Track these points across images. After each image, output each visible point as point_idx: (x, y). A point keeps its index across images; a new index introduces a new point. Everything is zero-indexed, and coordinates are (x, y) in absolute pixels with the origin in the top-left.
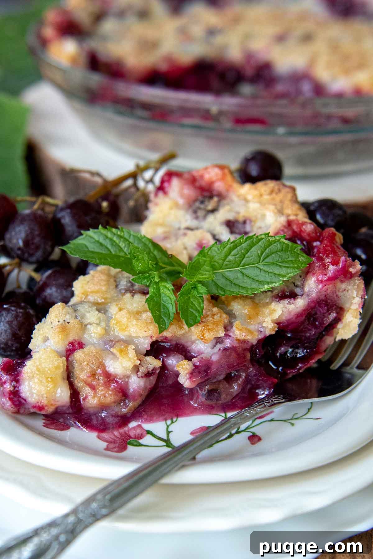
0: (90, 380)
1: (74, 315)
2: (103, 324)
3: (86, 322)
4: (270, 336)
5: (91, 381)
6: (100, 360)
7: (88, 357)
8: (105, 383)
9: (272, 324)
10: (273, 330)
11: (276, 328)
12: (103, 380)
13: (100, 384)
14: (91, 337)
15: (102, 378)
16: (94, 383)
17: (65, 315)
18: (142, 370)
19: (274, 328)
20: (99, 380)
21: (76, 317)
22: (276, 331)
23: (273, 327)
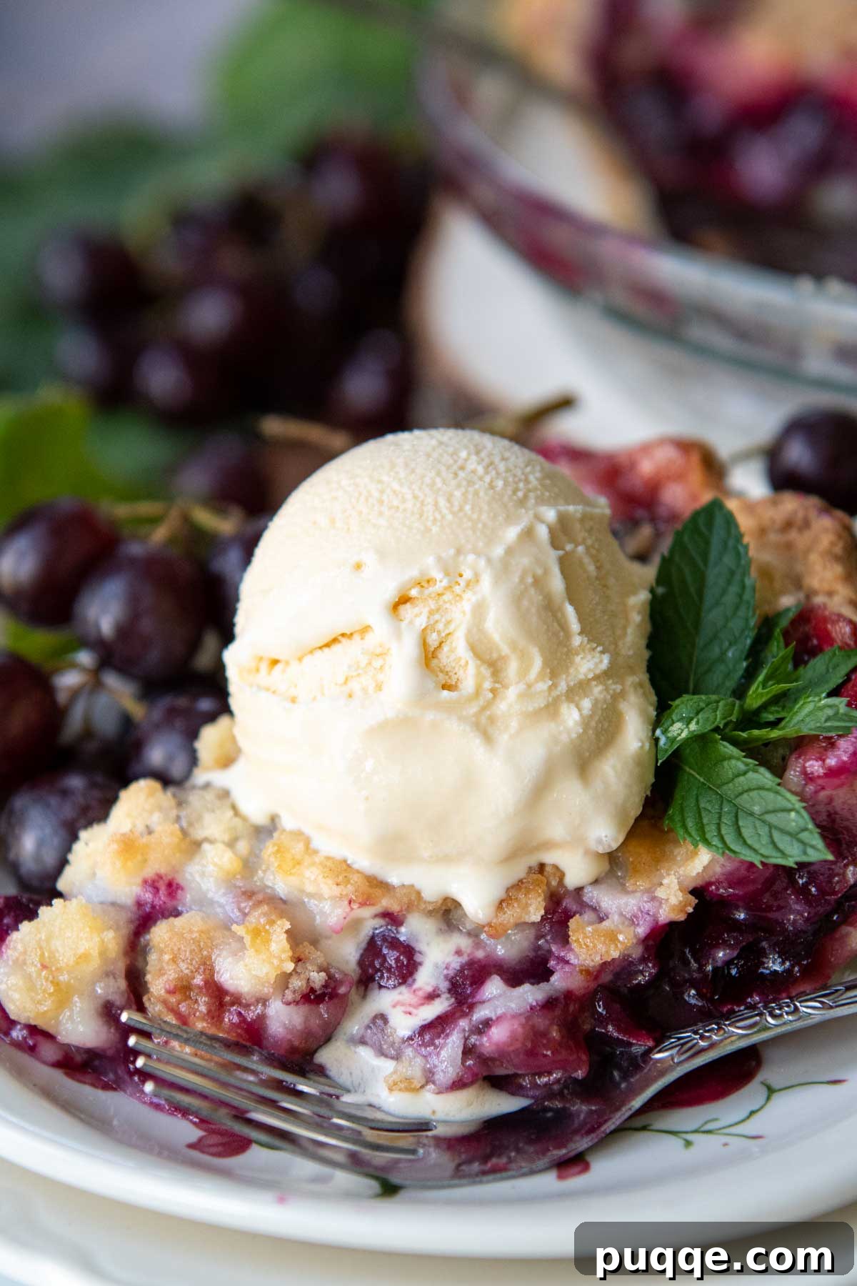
0: (173, 1000)
1: (174, 813)
2: (243, 846)
3: (199, 834)
4: (672, 925)
5: (175, 1004)
6: (205, 953)
7: (178, 943)
8: (209, 1012)
9: (681, 894)
10: (682, 911)
11: (690, 905)
12: (206, 1003)
13: (198, 1014)
14: (203, 875)
15: (205, 999)
16: (183, 1008)
17: (151, 812)
18: (297, 983)
19: (685, 906)
20: (196, 1001)
21: (178, 819)
22: (689, 915)
23: (681, 902)
